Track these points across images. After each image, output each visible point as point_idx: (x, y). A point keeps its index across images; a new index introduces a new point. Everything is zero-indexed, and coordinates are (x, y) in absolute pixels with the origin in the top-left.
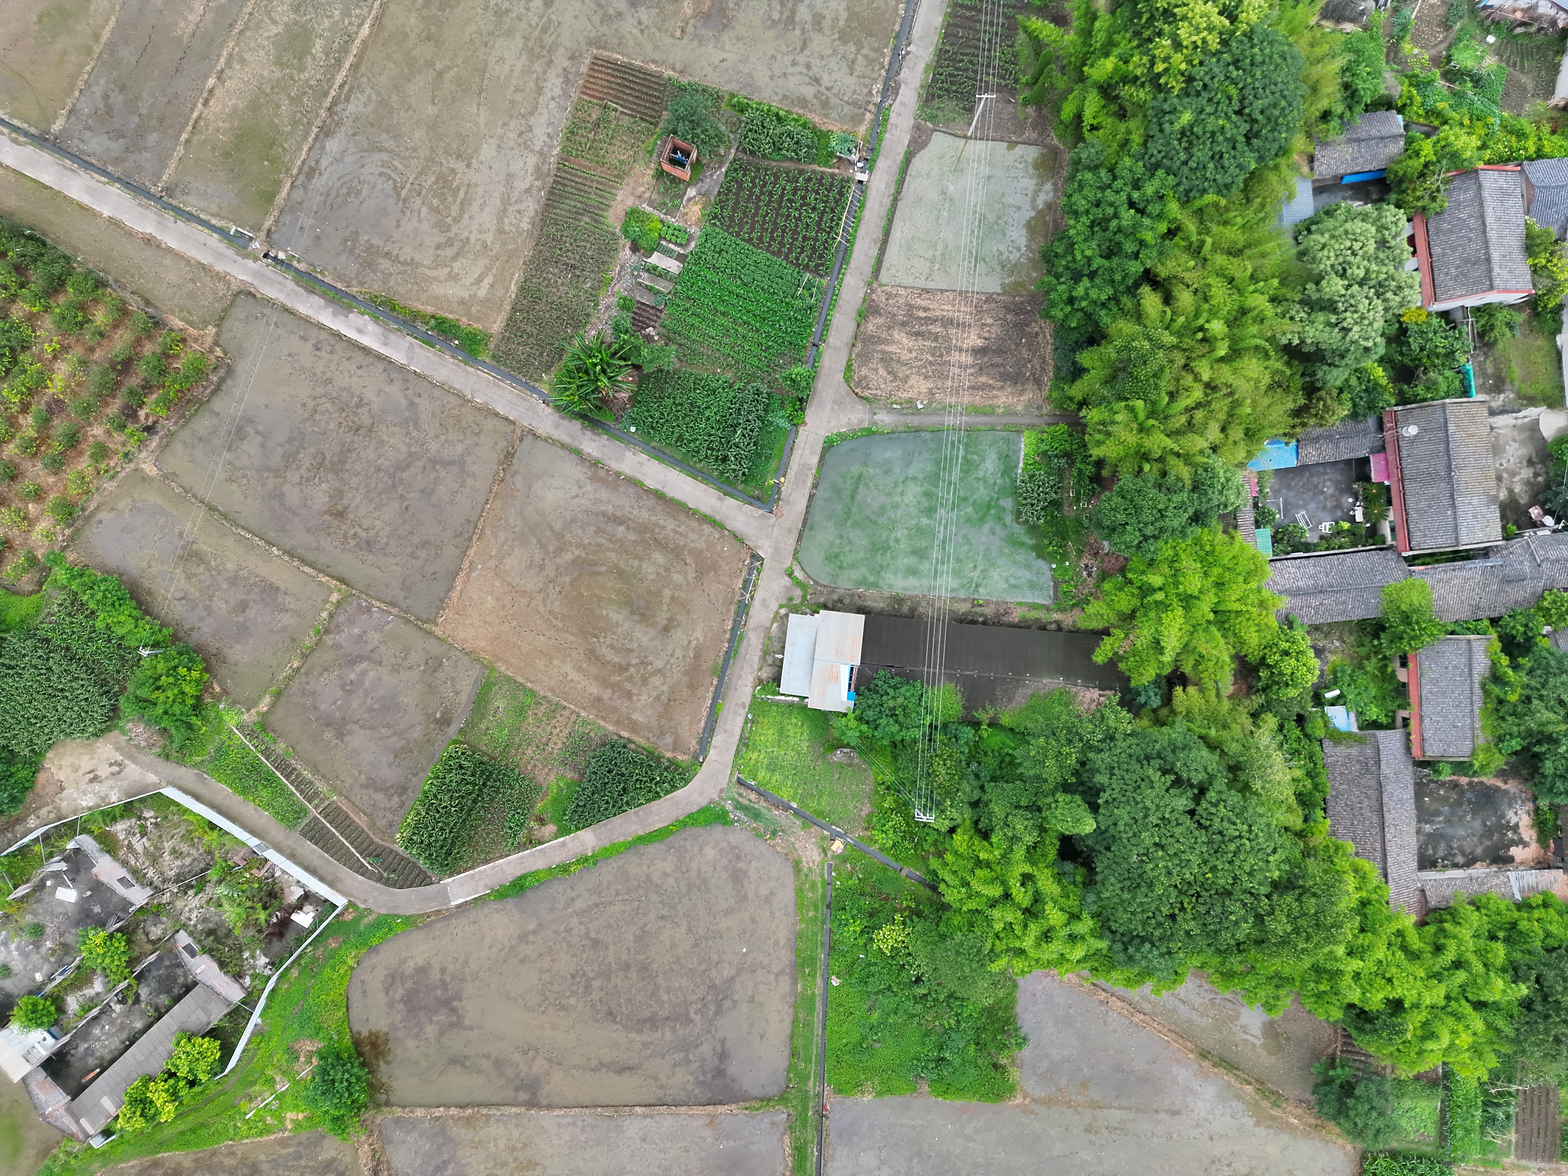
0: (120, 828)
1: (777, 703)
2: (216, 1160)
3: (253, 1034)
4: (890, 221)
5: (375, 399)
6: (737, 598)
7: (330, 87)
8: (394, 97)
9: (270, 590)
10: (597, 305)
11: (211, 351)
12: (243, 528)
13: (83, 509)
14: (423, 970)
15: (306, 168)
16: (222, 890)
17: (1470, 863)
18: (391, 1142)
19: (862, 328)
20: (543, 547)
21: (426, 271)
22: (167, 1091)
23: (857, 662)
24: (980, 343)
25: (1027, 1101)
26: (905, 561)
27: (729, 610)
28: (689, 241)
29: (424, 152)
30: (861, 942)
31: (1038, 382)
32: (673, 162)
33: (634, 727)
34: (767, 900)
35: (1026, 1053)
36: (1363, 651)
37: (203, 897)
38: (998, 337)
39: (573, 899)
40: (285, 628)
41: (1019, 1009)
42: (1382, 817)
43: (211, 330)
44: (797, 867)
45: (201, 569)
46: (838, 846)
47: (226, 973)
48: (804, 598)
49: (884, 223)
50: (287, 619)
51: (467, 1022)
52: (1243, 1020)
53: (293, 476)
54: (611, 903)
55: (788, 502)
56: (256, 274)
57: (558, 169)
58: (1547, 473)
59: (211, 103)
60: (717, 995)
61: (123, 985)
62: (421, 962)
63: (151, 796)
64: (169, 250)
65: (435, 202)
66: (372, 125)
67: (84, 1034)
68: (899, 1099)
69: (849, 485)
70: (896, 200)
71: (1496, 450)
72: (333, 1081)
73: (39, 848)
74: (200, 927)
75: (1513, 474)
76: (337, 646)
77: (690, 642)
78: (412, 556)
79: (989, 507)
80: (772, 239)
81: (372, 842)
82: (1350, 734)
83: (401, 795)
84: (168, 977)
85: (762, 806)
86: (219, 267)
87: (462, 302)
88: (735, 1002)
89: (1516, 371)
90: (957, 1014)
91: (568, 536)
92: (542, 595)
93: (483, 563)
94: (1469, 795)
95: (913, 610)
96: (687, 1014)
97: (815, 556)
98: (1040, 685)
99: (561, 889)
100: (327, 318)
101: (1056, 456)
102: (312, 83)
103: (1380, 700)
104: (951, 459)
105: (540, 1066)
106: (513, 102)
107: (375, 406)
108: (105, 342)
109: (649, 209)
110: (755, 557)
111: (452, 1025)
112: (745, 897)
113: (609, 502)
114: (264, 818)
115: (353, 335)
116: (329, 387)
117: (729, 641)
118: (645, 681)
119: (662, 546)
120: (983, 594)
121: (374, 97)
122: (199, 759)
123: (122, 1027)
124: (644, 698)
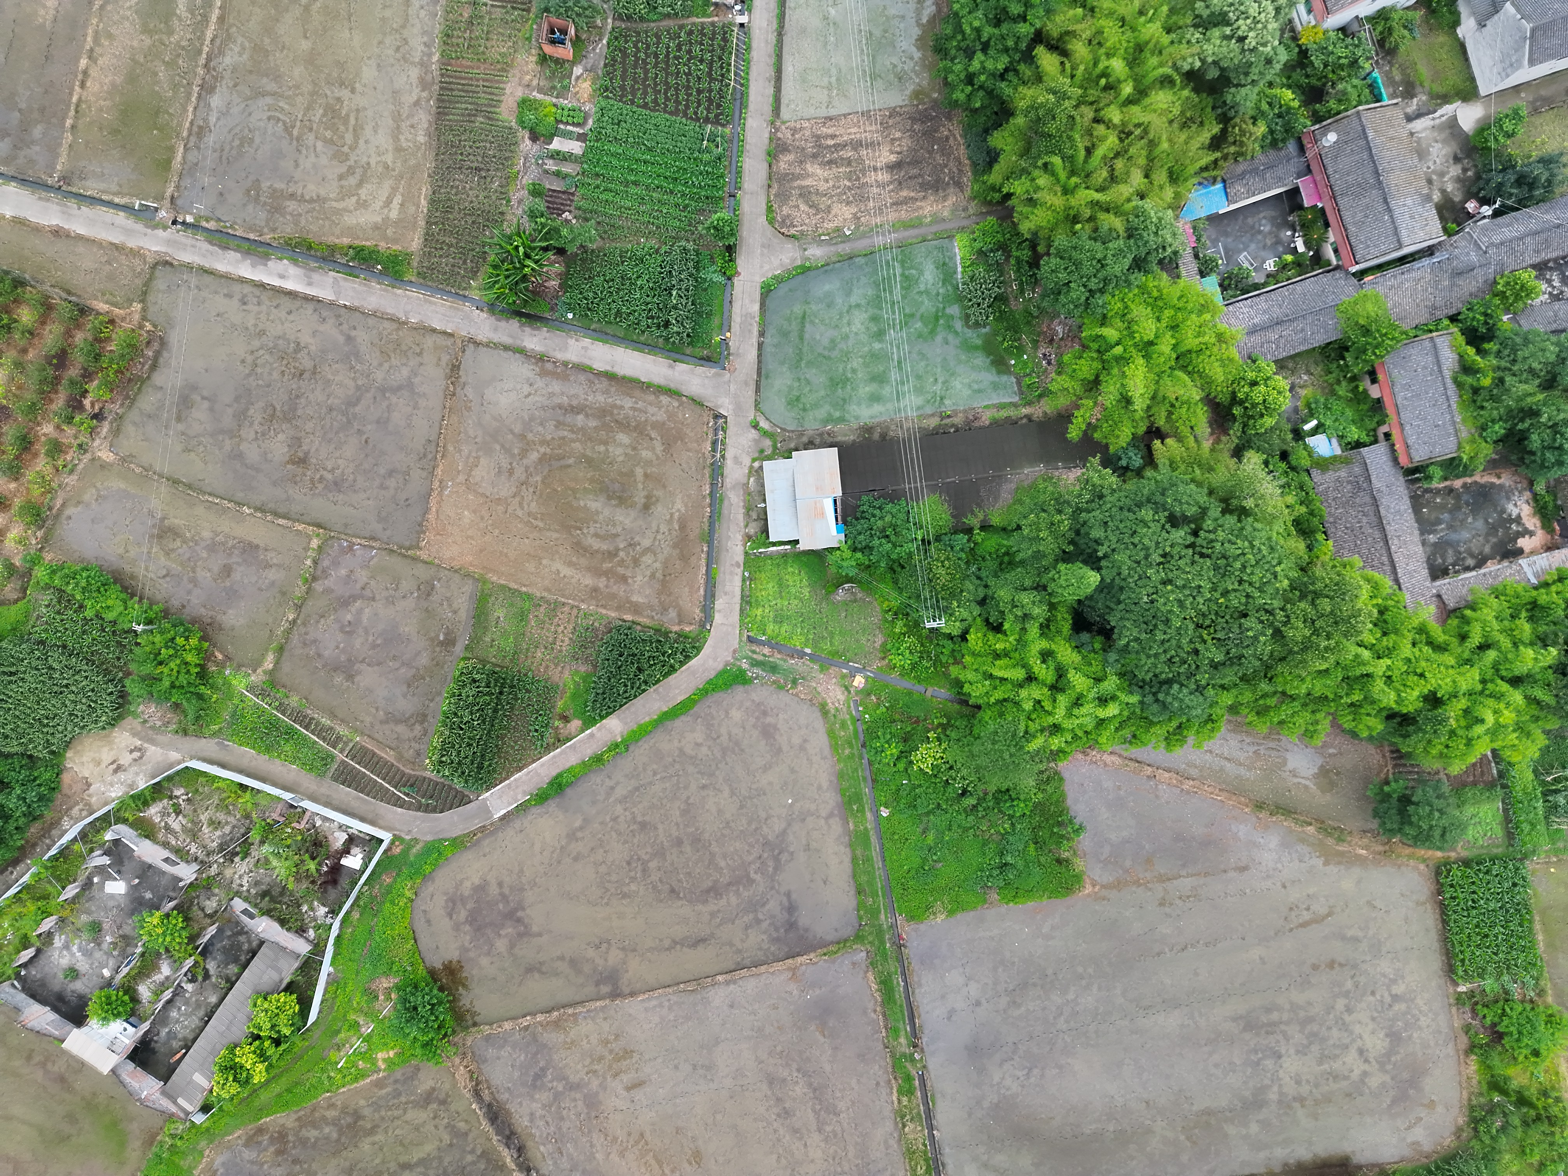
0: (153, 812)
1: (770, 556)
2: (317, 1115)
3: (327, 983)
4: (779, 57)
5: (311, 341)
6: (709, 461)
7: (202, 44)
8: (267, 41)
9: (250, 549)
10: (509, 201)
11: (141, 327)
12: (210, 494)
13: (50, 509)
14: (481, 889)
15: (195, 129)
16: (266, 849)
17: (1480, 564)
18: (486, 1061)
19: (775, 168)
20: (508, 451)
21: (334, 204)
22: (254, 1052)
23: (839, 493)
24: (893, 158)
25: (1097, 888)
26: (865, 390)
27: (703, 475)
28: (586, 119)
29: (307, 88)
30: (901, 766)
31: (959, 185)
32: (553, 42)
33: (636, 609)
34: (802, 748)
35: (1085, 841)
36: (1331, 378)
37: (250, 861)
38: (910, 150)
39: (612, 788)
40: (273, 584)
41: (1069, 802)
42: (1383, 530)
43: (137, 306)
44: (824, 710)
45: (178, 543)
46: (859, 681)
47: (289, 930)
48: (775, 447)
49: (774, 60)
50: (272, 575)
51: (535, 929)
52: (1290, 765)
53: (248, 433)
54: (651, 783)
55: (738, 355)
56: (169, 242)
57: (442, 75)
58: (1476, 166)
59: (88, 84)
60: (773, 850)
61: (189, 962)
62: (477, 881)
63: (178, 773)
64: (80, 238)
65: (328, 134)
66: (251, 72)
67: (162, 1018)
68: (972, 913)
69: (795, 326)
70: (780, 35)
71: (1421, 153)
72: (415, 1008)
73: (78, 847)
74: (253, 891)
75: (1442, 174)
76: (328, 591)
77: (672, 515)
78: (382, 487)
79: (937, 319)
80: (667, 99)
81: (403, 774)
82: (1334, 458)
83: (422, 723)
84: (232, 946)
85: (776, 658)
86: (132, 243)
87: (376, 227)
88: (792, 853)
89: (1424, 71)
90: (1011, 817)
91: (530, 436)
92: (517, 499)
93: (452, 480)
94: (1465, 497)
95: (883, 436)
96: (748, 875)
97: (776, 404)
98: (1022, 476)
99: (598, 781)
100: (247, 270)
101: (992, 251)
102: (184, 43)
103: (1359, 422)
104: (889, 278)
105: (615, 956)
106: (383, 19)
107: (313, 348)
108: (36, 341)
109: (539, 96)
110: (717, 416)
111: (521, 935)
112: (780, 750)
113: (563, 394)
114: (292, 771)
115: (276, 282)
116: (264, 338)
117: (711, 505)
118: (636, 562)
119: (624, 425)
120: (949, 405)
121: (247, 44)
122: (217, 727)
123: (198, 1005)
124: (640, 579)
